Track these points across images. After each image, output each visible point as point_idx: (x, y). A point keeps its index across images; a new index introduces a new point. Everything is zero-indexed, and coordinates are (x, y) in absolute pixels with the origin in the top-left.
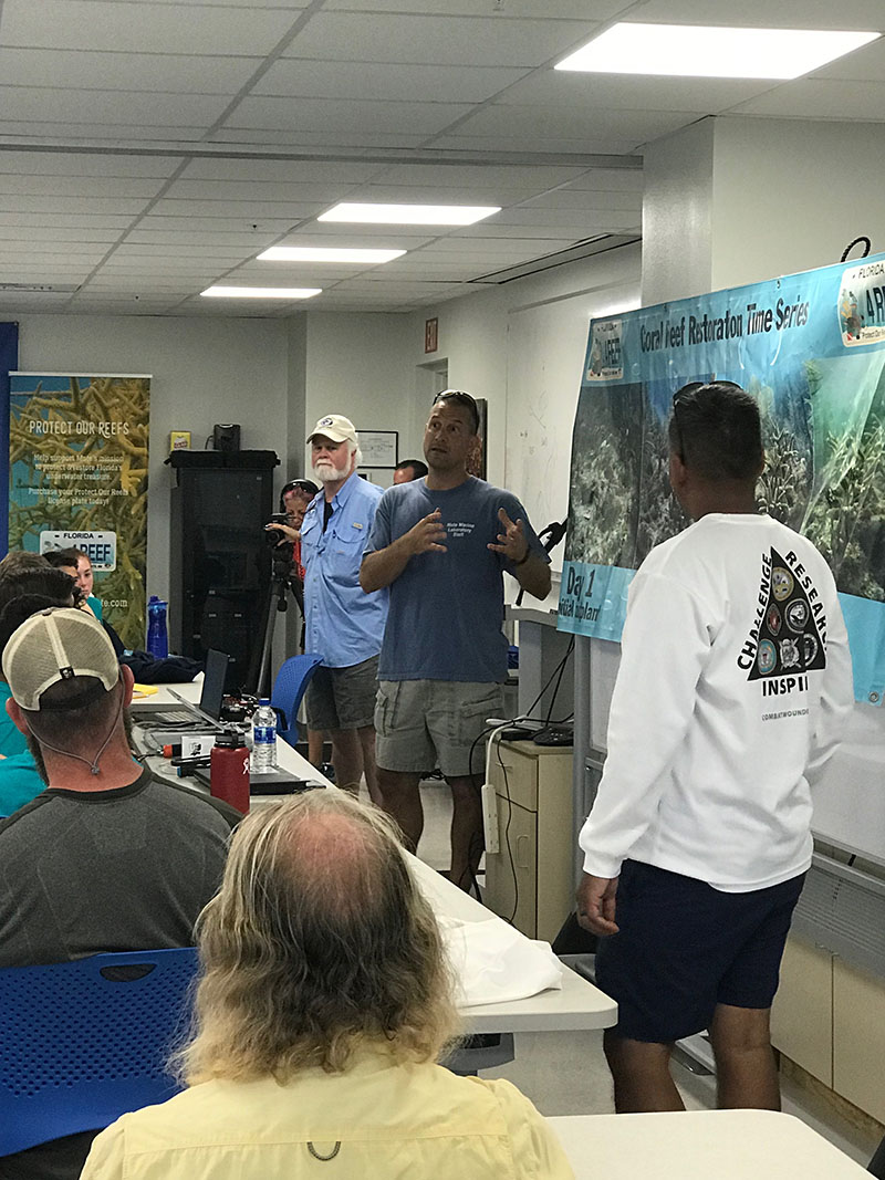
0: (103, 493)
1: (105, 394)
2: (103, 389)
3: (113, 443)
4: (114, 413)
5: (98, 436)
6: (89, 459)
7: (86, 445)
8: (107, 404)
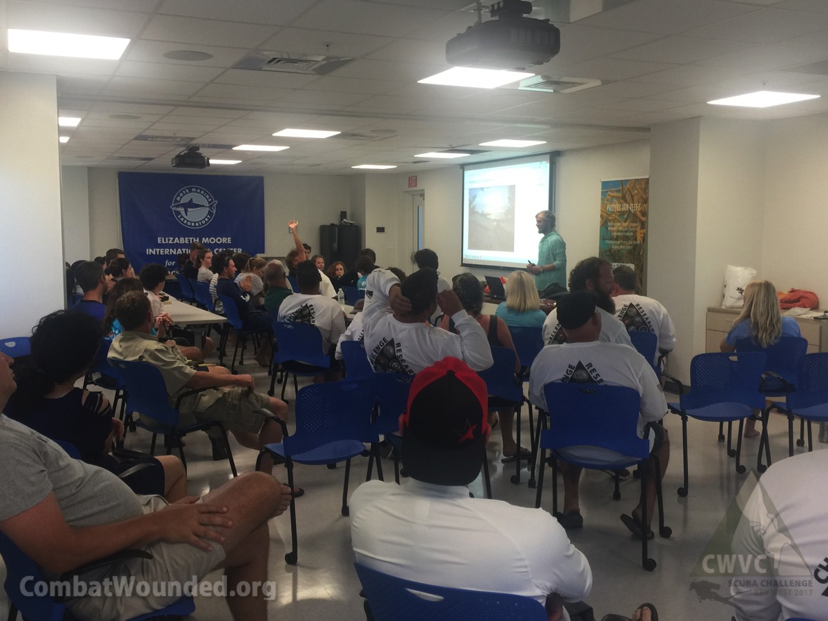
0: (631, 242)
1: (632, 188)
2: (632, 185)
3: (635, 215)
4: (636, 198)
5: (630, 211)
6: (626, 224)
7: (625, 217)
8: (633, 194)
